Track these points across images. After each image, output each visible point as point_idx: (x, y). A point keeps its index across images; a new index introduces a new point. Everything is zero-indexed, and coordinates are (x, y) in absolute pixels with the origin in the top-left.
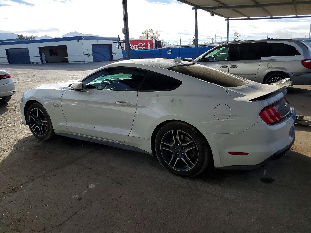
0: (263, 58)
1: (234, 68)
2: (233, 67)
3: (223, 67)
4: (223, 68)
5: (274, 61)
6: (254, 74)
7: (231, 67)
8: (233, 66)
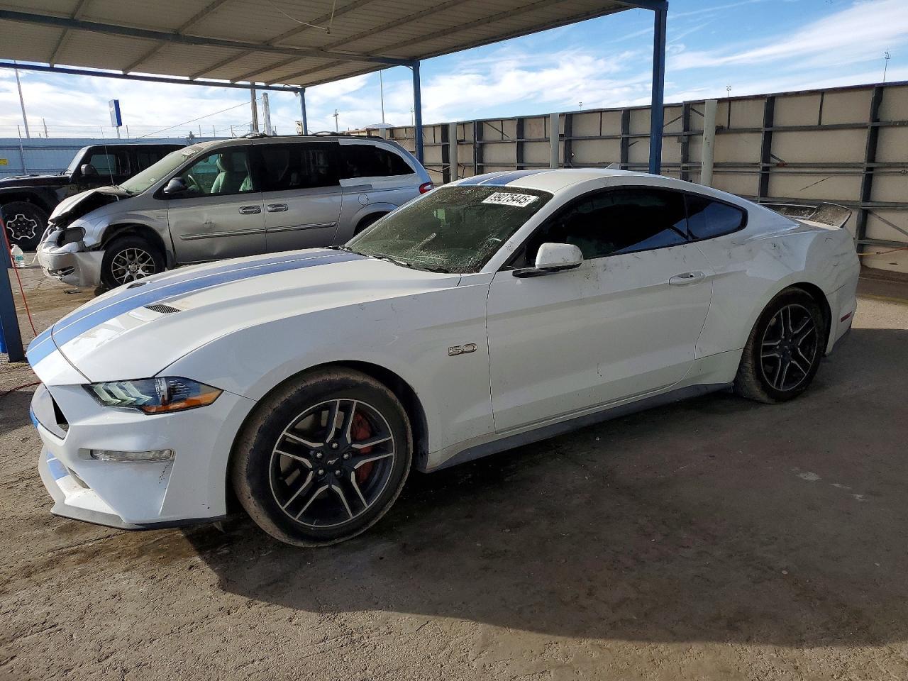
0: (344, 182)
1: (281, 210)
2: (278, 208)
3: (247, 211)
4: (246, 213)
5: (368, 188)
6: (333, 224)
7: (270, 209)
8: (276, 206)
